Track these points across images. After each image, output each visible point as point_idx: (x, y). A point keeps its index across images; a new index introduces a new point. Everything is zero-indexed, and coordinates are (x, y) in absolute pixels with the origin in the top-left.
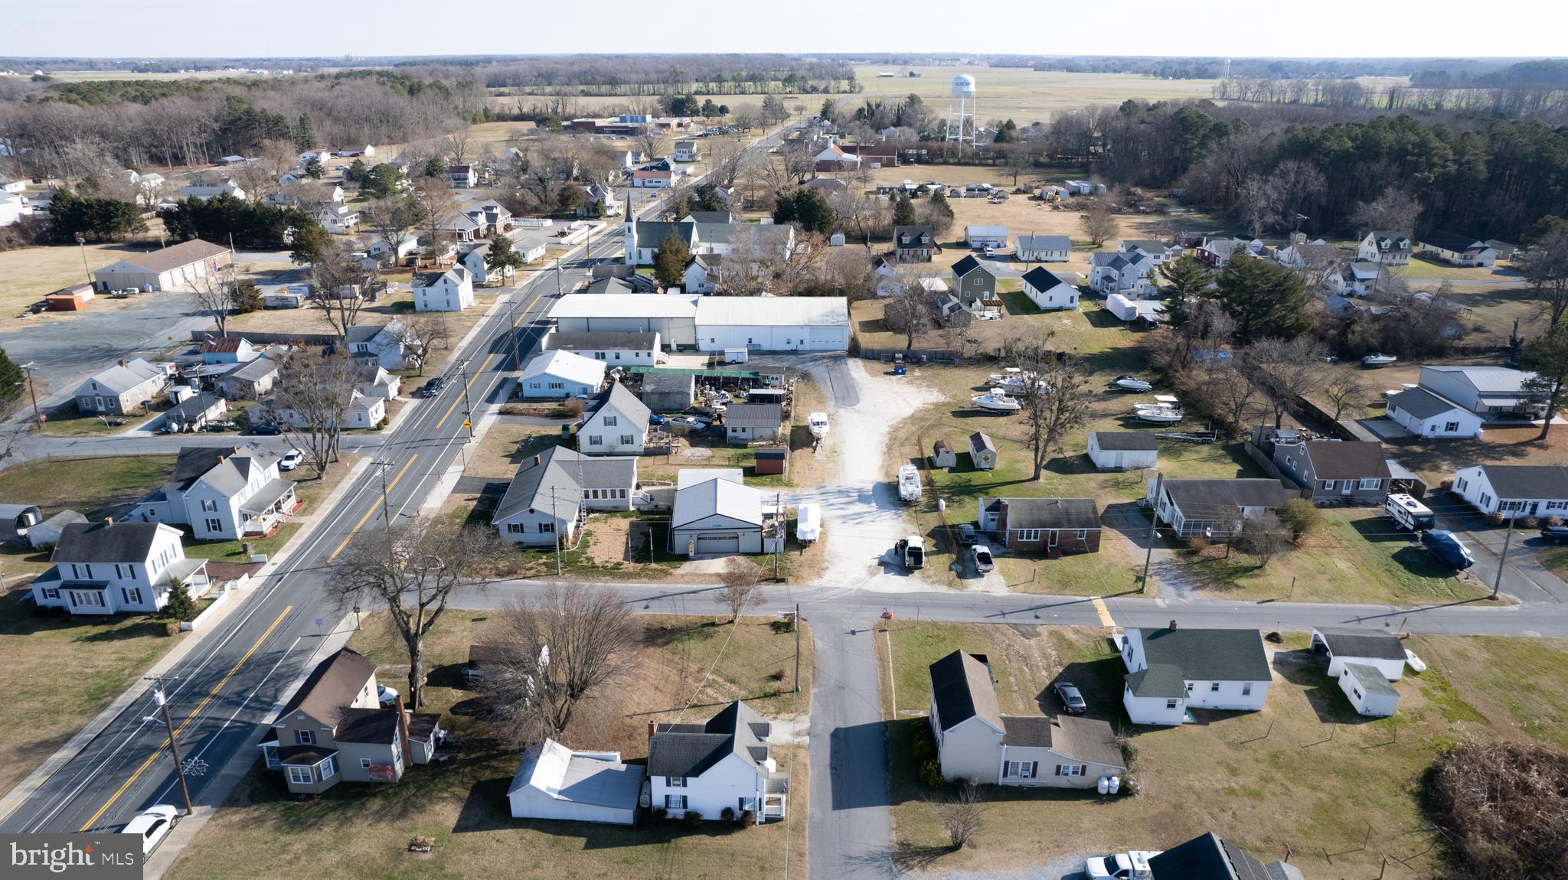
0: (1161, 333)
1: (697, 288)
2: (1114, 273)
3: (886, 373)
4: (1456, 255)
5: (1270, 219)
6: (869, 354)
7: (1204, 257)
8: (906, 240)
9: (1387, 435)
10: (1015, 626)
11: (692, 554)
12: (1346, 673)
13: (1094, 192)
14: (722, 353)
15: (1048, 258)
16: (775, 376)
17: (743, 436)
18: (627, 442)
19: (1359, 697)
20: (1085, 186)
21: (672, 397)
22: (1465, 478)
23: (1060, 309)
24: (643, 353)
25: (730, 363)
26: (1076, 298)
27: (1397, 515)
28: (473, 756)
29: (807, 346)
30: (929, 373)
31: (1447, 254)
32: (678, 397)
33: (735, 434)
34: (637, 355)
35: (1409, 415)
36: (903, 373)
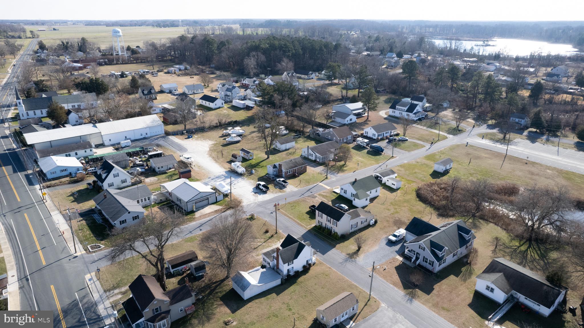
0: (256, 109)
1: (75, 123)
2: (229, 93)
3: (186, 138)
4: (306, 76)
5: (255, 71)
6: (174, 133)
7: (243, 85)
8: (146, 92)
9: (338, 125)
10: (309, 196)
11: (195, 210)
12: (388, 181)
13: (186, 69)
14: (119, 144)
15: (197, 92)
16: (150, 147)
17: (162, 169)
18: (124, 182)
19: (394, 185)
20: (182, 67)
21: (121, 163)
22: (367, 131)
23: (219, 108)
24: (88, 150)
25: (125, 147)
26: (223, 103)
27: (361, 144)
28: (207, 292)
29: (149, 135)
30: (199, 135)
31: (303, 76)
32: (124, 162)
33: (159, 170)
34: (86, 151)
35: (340, 119)
36: (192, 137)
